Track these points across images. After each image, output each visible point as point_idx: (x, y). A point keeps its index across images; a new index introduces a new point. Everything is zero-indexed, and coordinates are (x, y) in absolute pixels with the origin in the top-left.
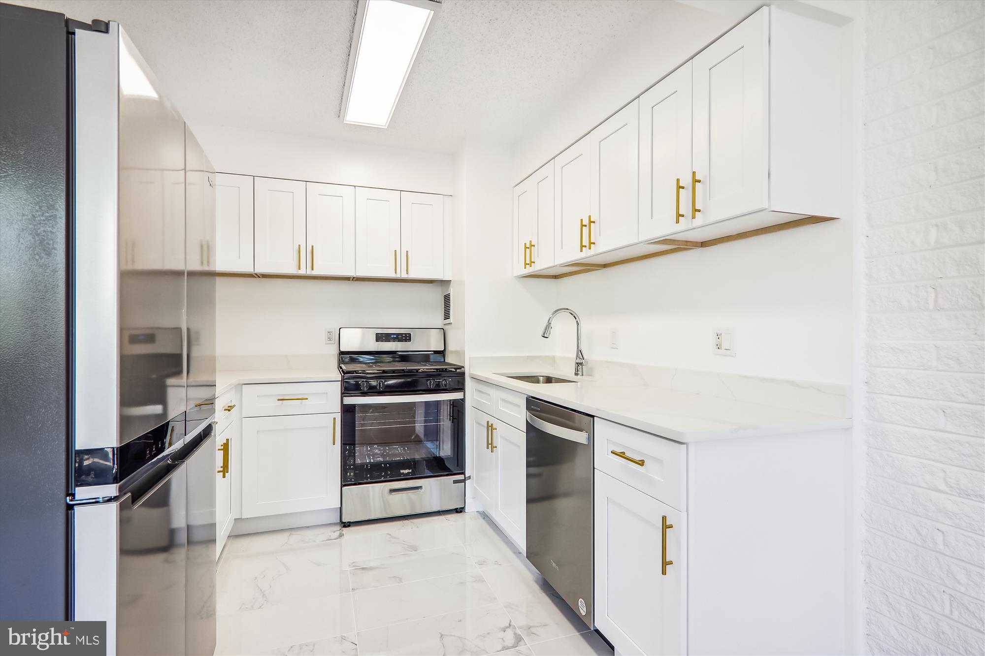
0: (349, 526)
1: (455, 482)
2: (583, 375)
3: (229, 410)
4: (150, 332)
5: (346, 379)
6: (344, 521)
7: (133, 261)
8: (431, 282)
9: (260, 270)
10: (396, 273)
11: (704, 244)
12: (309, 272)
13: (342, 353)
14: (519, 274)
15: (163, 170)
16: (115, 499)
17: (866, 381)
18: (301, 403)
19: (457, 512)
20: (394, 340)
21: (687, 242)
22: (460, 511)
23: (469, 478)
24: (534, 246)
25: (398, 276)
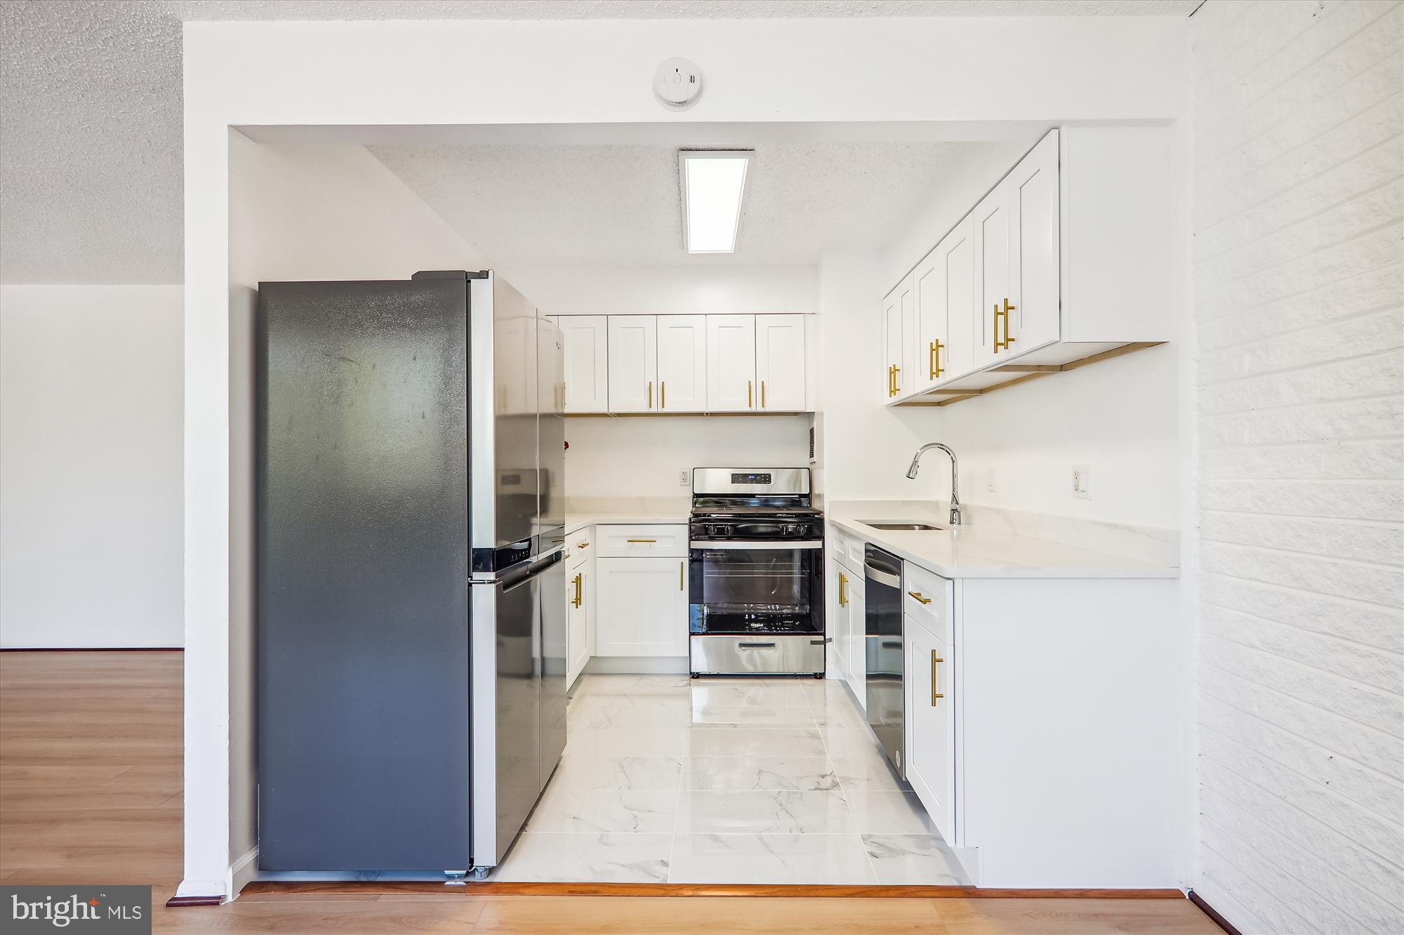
0: (698, 677)
1: (813, 643)
2: (960, 524)
3: (582, 547)
4: (515, 473)
5: (693, 522)
6: (692, 671)
7: (505, 407)
8: (796, 414)
9: (613, 410)
10: (750, 406)
11: (1062, 368)
12: (660, 410)
13: (697, 496)
14: (890, 402)
15: (526, 317)
16: (494, 582)
17: (1198, 526)
18: (650, 545)
19: (816, 678)
20: (752, 481)
21: (1039, 367)
22: (820, 676)
23: (830, 640)
24: (899, 370)
25: (753, 409)
